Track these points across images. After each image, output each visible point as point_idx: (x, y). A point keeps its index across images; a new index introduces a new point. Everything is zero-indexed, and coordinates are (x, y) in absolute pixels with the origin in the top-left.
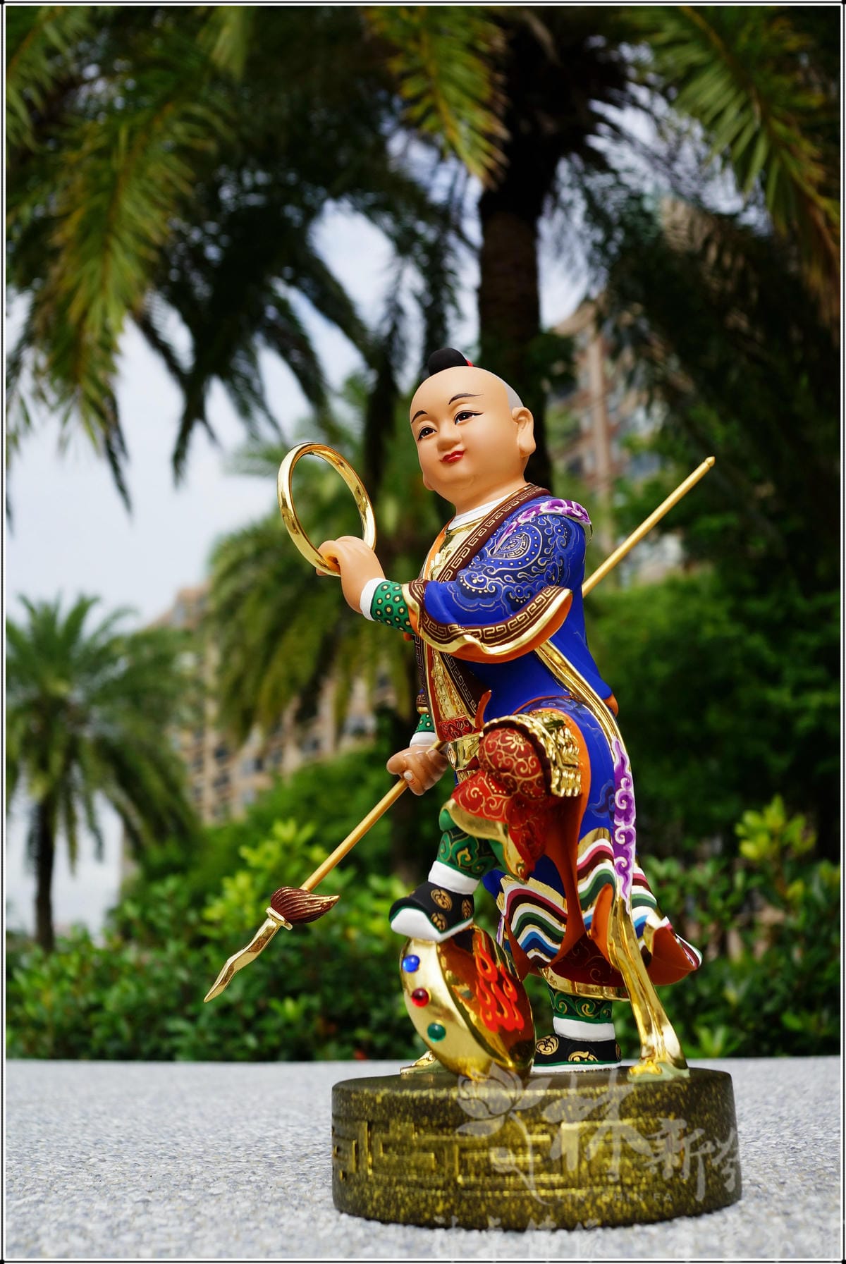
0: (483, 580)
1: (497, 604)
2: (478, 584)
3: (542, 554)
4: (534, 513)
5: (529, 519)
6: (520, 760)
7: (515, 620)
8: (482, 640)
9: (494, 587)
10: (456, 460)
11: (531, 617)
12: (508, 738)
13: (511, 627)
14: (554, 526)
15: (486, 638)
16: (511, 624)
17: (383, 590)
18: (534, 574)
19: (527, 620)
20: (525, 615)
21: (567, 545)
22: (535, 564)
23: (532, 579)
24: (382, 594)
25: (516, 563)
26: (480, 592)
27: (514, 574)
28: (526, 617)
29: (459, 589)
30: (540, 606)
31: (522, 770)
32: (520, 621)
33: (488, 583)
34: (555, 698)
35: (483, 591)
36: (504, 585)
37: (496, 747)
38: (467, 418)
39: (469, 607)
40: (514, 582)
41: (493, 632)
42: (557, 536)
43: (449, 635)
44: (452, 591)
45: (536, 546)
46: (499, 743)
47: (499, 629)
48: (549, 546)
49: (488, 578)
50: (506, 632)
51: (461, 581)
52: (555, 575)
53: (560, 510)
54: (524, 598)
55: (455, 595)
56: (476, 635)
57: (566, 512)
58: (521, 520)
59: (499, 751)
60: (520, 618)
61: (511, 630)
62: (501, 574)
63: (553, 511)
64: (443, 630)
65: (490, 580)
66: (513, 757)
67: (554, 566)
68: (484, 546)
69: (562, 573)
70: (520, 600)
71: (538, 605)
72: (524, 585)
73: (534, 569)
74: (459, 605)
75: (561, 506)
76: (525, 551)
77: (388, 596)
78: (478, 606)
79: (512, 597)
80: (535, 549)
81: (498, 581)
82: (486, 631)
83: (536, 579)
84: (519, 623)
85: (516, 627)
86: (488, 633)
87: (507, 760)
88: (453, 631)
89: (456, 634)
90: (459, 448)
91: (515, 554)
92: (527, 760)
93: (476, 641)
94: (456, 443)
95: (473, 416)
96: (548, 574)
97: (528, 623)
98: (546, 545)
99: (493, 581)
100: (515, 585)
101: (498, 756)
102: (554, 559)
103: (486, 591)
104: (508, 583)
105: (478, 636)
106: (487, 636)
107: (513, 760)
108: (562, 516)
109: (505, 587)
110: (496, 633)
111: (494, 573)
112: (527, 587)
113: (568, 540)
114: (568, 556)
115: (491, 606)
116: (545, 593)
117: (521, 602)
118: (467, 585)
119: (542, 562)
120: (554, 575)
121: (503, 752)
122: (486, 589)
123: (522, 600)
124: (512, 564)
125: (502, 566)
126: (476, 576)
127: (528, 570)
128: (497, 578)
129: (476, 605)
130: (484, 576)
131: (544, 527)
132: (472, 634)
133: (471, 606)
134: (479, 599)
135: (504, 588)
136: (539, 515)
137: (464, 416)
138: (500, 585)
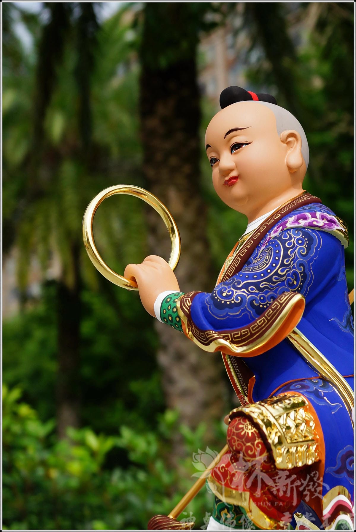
0: (231, 293)
1: (243, 311)
2: (228, 297)
3: (283, 265)
4: (281, 228)
5: (277, 234)
6: (249, 444)
7: (256, 324)
8: (232, 342)
9: (239, 298)
10: (232, 184)
11: (269, 321)
12: (241, 426)
13: (253, 330)
14: (295, 238)
15: (234, 340)
16: (253, 328)
17: (167, 302)
18: (275, 283)
19: (265, 323)
20: (263, 319)
21: (307, 253)
22: (276, 273)
23: (274, 286)
24: (166, 306)
25: (259, 276)
26: (228, 303)
27: (257, 285)
28: (264, 321)
29: (212, 302)
30: (275, 311)
31: (249, 452)
32: (259, 324)
33: (235, 295)
34: (305, 380)
35: (230, 302)
36: (248, 295)
37: (232, 434)
38: (239, 147)
39: (220, 316)
40: (257, 292)
41: (239, 335)
42: (297, 247)
43: (207, 339)
44: (208, 304)
45: (277, 258)
46: (234, 430)
47: (243, 332)
48: (289, 257)
49: (235, 291)
50: (249, 334)
51: (214, 295)
52: (297, 279)
53: (302, 223)
54: (268, 303)
55: (210, 307)
56: (226, 338)
57: (307, 224)
58: (273, 235)
59: (233, 436)
60: (260, 322)
61: (253, 332)
62: (246, 286)
63: (296, 225)
64: (203, 335)
65: (236, 292)
66: (243, 442)
67: (295, 273)
68: (250, 256)
69: (305, 277)
70: (263, 305)
71: (273, 310)
72: (266, 293)
73: (275, 278)
74: (213, 315)
75: (305, 218)
76: (267, 264)
77: (169, 307)
78: (227, 315)
79: (256, 304)
80: (276, 262)
81: (244, 292)
82: (234, 335)
83: (277, 286)
84: (259, 326)
85: (257, 330)
86: (235, 336)
87: (239, 445)
88: (209, 336)
89: (211, 339)
90: (234, 174)
91: (259, 267)
92: (253, 444)
93: (227, 343)
94: (231, 170)
95: (244, 146)
96: (289, 280)
97: (267, 326)
98: (286, 256)
99: (239, 292)
100: (259, 293)
101: (233, 440)
102: (294, 267)
103: (233, 302)
104: (252, 293)
105: (228, 339)
106: (235, 338)
107: (242, 444)
108: (305, 228)
109: (250, 296)
110: (242, 336)
111: (240, 286)
112: (269, 294)
113: (309, 249)
114: (309, 262)
115: (238, 313)
116: (280, 299)
117: (265, 306)
118: (218, 298)
119: (282, 271)
120: (295, 280)
121: (236, 438)
122: (233, 300)
123: (266, 305)
124: (255, 276)
125: (248, 279)
126: (226, 289)
127: (269, 280)
128: (243, 290)
129: (225, 314)
130: (232, 289)
131: (286, 241)
132: (224, 338)
133: (222, 315)
134: (227, 309)
135: (248, 298)
136: (285, 229)
137: (237, 147)
138: (245, 296)
